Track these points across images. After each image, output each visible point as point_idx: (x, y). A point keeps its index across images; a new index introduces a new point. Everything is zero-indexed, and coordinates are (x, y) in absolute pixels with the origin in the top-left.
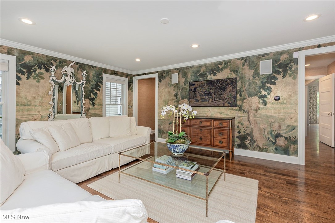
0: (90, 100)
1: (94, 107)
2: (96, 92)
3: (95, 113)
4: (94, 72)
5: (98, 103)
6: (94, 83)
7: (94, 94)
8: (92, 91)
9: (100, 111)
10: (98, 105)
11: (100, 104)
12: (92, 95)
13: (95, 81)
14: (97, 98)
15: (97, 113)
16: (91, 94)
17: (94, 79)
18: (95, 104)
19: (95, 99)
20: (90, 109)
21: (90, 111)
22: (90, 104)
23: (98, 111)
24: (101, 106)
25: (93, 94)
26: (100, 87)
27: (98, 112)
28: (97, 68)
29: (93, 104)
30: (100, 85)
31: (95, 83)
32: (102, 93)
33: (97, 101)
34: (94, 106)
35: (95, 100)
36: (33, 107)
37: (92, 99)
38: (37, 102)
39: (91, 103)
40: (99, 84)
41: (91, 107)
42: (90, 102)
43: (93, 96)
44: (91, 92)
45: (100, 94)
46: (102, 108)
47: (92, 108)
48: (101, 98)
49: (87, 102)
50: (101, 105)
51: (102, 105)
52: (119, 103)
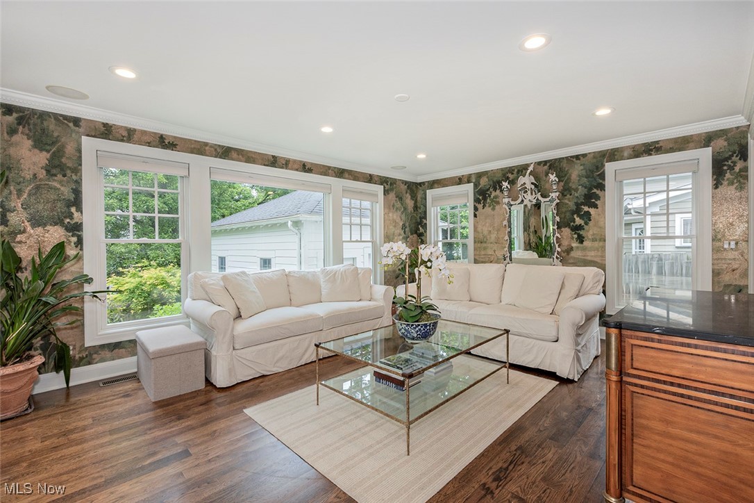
0: (572, 230)
1: (581, 245)
2: (588, 211)
3: (585, 258)
4: (582, 167)
5: (594, 234)
6: (582, 191)
7: (581, 217)
8: (577, 211)
9: (599, 254)
10: (594, 240)
11: (598, 238)
12: (577, 219)
13: (583, 186)
14: (591, 223)
15: (589, 258)
16: (575, 216)
17: (581, 183)
18: (584, 238)
19: (586, 227)
20: (572, 249)
21: (573, 254)
22: (573, 238)
23: (593, 253)
24: (601, 244)
25: (579, 216)
26: (598, 198)
27: (592, 256)
28: (588, 155)
29: (581, 239)
30: (598, 192)
31: (585, 191)
32: (604, 211)
33: (589, 232)
34: (582, 242)
35: (584, 229)
36: (489, 245)
37: (577, 229)
38: (493, 236)
39: (576, 236)
40: (595, 190)
41: (575, 245)
42: (572, 234)
43: (578, 221)
44: (573, 213)
45: (599, 215)
46: (603, 248)
47: (577, 248)
48: (601, 224)
49: (566, 234)
50: (600, 240)
51: (605, 241)
52: (678, 233)
